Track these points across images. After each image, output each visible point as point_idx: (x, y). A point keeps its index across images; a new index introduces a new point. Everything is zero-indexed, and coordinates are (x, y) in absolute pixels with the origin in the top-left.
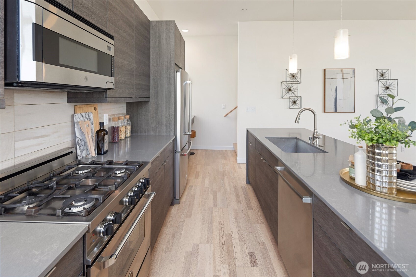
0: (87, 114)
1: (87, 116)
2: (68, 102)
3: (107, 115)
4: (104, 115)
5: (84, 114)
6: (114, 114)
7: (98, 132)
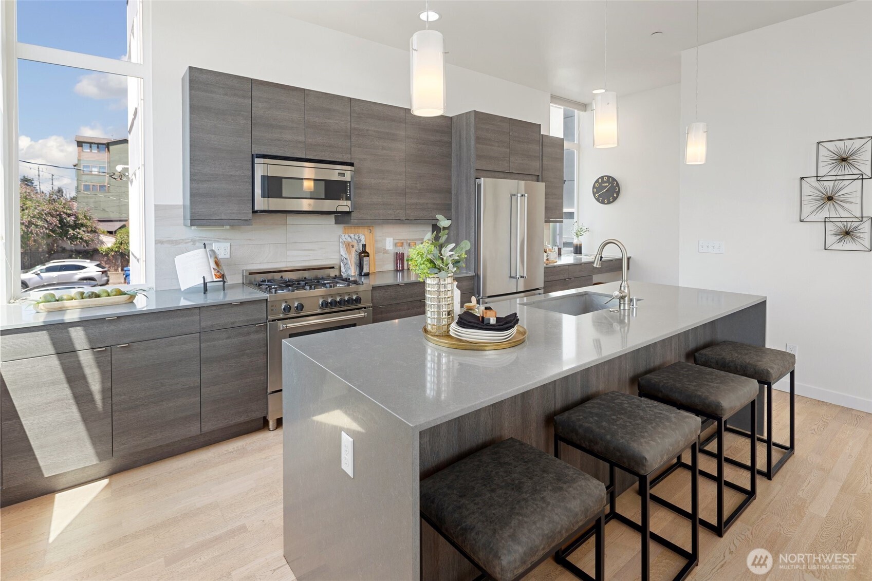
0: (356, 235)
1: (357, 238)
2: (336, 223)
3: (392, 239)
4: (387, 239)
5: (352, 236)
6: (405, 238)
7: (360, 254)
